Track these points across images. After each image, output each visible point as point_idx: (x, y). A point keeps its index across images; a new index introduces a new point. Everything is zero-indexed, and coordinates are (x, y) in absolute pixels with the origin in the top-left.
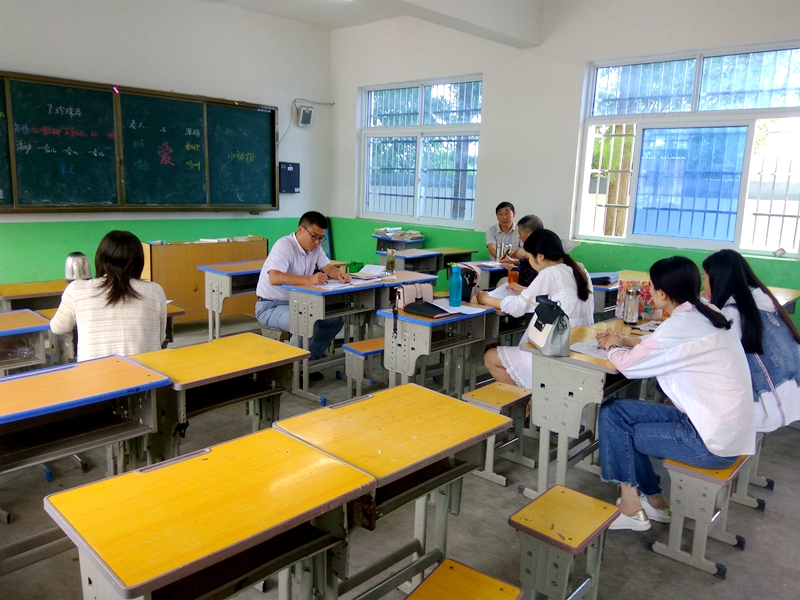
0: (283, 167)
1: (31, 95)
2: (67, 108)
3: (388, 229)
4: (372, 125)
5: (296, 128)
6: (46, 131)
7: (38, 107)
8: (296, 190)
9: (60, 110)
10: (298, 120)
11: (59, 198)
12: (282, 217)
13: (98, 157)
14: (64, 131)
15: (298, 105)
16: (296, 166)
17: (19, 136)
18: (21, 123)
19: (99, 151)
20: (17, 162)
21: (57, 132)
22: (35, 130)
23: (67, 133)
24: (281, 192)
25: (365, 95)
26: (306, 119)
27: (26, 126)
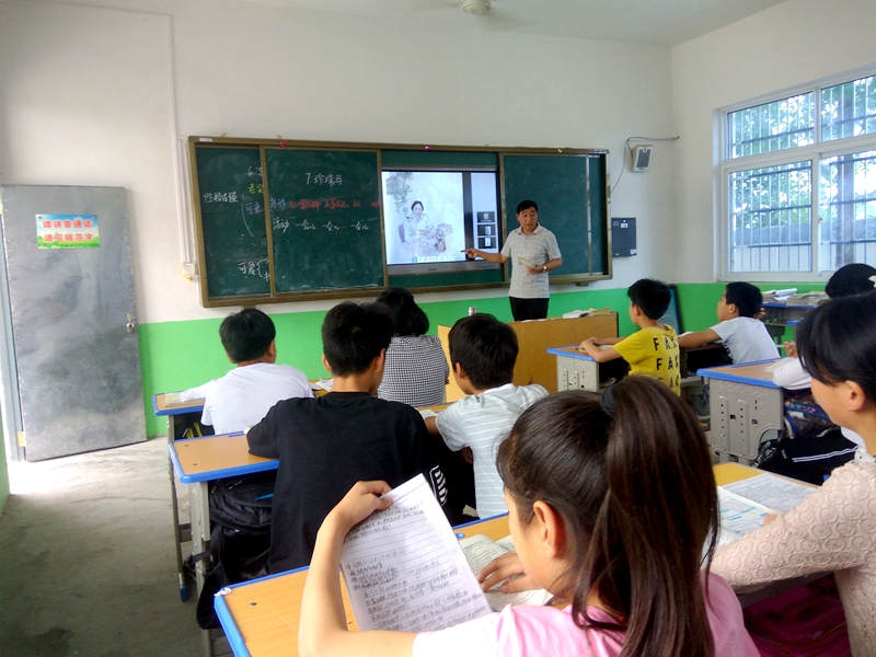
0: (616, 224)
1: (287, 164)
2: (327, 175)
3: (778, 292)
4: (735, 156)
5: (631, 174)
6: (304, 204)
7: (295, 177)
8: (632, 252)
9: (319, 178)
10: (632, 164)
11: (319, 282)
12: (614, 287)
13: (362, 231)
14: (324, 203)
15: (632, 145)
16: (632, 221)
17: (276, 213)
18: (278, 197)
19: (362, 224)
20: (274, 244)
21: (316, 204)
22: (292, 205)
23: (327, 205)
24: (614, 256)
25: (723, 119)
26: (644, 161)
27: (283, 200)
